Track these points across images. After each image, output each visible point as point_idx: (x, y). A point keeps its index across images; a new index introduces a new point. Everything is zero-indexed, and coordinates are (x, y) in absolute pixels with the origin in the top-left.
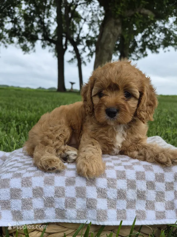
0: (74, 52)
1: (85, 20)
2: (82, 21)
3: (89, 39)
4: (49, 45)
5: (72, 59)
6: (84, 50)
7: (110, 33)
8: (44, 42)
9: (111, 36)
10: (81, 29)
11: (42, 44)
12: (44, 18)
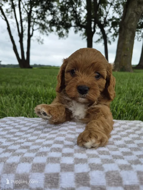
0: (101, 33)
1: (111, 4)
2: (109, 5)
3: (114, 20)
4: (80, 30)
5: (99, 40)
6: (109, 31)
7: (133, 12)
8: (76, 28)
9: (135, 15)
10: (107, 13)
11: (75, 30)
12: (76, 7)
